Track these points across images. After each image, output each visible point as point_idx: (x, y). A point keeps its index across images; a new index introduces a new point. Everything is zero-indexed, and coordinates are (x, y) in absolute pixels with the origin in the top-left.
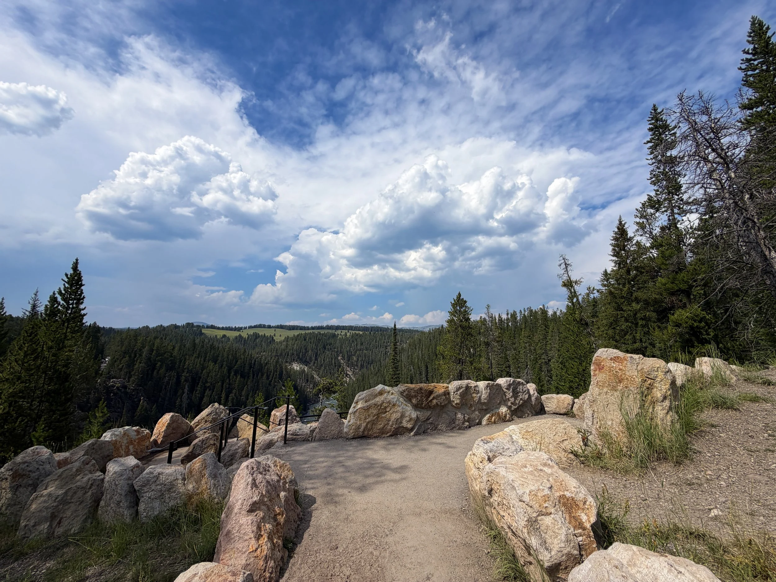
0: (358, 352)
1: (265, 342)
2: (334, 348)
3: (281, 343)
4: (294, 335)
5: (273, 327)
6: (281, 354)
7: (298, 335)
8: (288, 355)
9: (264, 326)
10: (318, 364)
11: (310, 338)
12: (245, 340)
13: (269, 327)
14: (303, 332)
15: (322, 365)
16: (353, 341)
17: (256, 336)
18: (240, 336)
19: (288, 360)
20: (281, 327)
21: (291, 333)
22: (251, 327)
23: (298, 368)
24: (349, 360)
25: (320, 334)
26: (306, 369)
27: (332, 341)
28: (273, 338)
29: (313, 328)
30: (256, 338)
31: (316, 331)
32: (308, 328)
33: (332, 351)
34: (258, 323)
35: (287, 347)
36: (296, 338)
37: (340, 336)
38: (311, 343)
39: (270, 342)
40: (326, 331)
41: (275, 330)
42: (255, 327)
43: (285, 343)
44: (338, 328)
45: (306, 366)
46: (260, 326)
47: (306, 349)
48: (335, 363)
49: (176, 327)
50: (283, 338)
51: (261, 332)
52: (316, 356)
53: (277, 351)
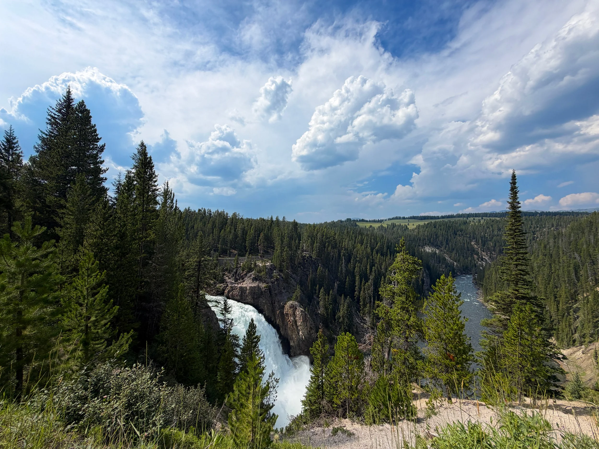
0: (494, 238)
1: (401, 230)
2: (466, 234)
3: (413, 230)
4: (425, 224)
5: (407, 218)
6: (414, 239)
7: (428, 224)
8: (420, 240)
9: (400, 218)
10: (449, 248)
11: (440, 226)
12: (385, 229)
13: (404, 218)
14: (433, 221)
15: (454, 249)
16: (488, 227)
17: (394, 225)
18: (382, 226)
19: (421, 244)
20: (414, 218)
21: (422, 223)
22: (389, 219)
23: (430, 251)
24: (484, 245)
25: (450, 222)
26: (437, 252)
27: (463, 227)
28: (407, 226)
29: (443, 217)
30: (394, 227)
31: (446, 220)
32: (438, 218)
33: (464, 237)
34: (395, 216)
35: (419, 233)
36: (426, 226)
37: (472, 223)
38: (441, 230)
39: (405, 230)
40: (457, 219)
41: (409, 221)
42: (393, 219)
43: (416, 230)
44: (469, 215)
45: (438, 249)
46: (396, 218)
47: (436, 235)
48: (468, 248)
49: (341, 221)
50: (415, 227)
51: (397, 222)
52: (447, 241)
53: (410, 236)
